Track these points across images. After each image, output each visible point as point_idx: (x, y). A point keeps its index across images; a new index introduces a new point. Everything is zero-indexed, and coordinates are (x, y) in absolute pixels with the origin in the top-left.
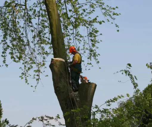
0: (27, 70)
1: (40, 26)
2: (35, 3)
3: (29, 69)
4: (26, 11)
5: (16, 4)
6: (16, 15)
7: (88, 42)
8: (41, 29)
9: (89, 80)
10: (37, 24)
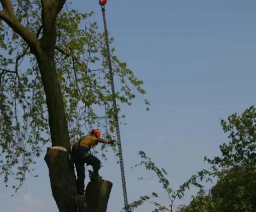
0: (9, 165)
1: (35, 101)
2: (29, 70)
3: (13, 163)
4: (17, 80)
5: (4, 70)
6: (3, 86)
7: (105, 125)
8: (36, 105)
9: (102, 177)
10: (31, 98)
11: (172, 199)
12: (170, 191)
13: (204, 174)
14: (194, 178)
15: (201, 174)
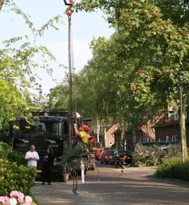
11: (36, 36)
12: (34, 30)
13: (59, 18)
14: (51, 21)
15: (57, 18)
